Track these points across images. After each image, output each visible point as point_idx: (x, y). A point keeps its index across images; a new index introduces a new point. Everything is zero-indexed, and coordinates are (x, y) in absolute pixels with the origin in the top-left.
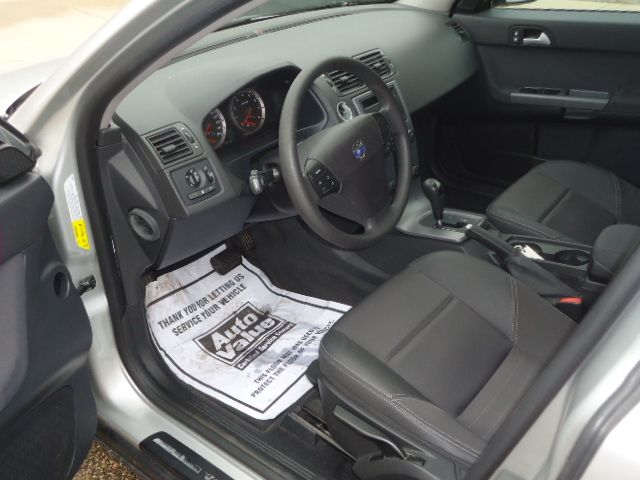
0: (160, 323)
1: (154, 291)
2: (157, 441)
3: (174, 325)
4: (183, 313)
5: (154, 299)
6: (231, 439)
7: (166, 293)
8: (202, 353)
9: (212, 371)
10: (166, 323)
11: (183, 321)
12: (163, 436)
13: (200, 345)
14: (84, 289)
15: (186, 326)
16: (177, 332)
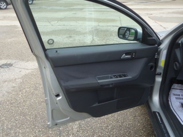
0: (173, 94)
1: (176, 86)
2: (157, 113)
3: (177, 96)
4: (181, 95)
5: (175, 88)
6: (172, 121)
7: (179, 88)
8: (180, 106)
9: (179, 111)
10: (175, 95)
11: (180, 97)
12: (159, 113)
13: (181, 104)
14: (158, 74)
15: (179, 98)
16: (177, 98)
